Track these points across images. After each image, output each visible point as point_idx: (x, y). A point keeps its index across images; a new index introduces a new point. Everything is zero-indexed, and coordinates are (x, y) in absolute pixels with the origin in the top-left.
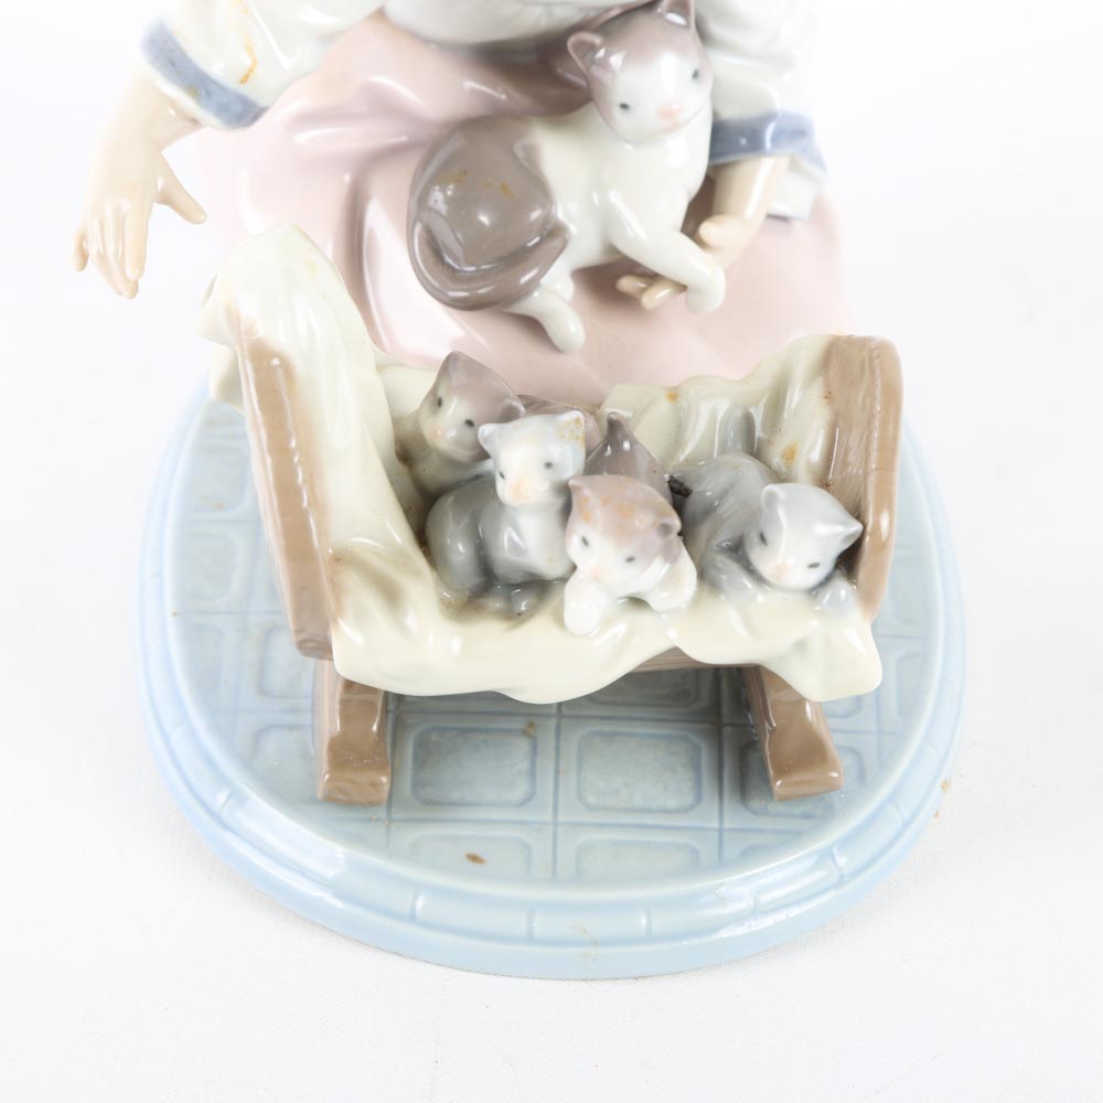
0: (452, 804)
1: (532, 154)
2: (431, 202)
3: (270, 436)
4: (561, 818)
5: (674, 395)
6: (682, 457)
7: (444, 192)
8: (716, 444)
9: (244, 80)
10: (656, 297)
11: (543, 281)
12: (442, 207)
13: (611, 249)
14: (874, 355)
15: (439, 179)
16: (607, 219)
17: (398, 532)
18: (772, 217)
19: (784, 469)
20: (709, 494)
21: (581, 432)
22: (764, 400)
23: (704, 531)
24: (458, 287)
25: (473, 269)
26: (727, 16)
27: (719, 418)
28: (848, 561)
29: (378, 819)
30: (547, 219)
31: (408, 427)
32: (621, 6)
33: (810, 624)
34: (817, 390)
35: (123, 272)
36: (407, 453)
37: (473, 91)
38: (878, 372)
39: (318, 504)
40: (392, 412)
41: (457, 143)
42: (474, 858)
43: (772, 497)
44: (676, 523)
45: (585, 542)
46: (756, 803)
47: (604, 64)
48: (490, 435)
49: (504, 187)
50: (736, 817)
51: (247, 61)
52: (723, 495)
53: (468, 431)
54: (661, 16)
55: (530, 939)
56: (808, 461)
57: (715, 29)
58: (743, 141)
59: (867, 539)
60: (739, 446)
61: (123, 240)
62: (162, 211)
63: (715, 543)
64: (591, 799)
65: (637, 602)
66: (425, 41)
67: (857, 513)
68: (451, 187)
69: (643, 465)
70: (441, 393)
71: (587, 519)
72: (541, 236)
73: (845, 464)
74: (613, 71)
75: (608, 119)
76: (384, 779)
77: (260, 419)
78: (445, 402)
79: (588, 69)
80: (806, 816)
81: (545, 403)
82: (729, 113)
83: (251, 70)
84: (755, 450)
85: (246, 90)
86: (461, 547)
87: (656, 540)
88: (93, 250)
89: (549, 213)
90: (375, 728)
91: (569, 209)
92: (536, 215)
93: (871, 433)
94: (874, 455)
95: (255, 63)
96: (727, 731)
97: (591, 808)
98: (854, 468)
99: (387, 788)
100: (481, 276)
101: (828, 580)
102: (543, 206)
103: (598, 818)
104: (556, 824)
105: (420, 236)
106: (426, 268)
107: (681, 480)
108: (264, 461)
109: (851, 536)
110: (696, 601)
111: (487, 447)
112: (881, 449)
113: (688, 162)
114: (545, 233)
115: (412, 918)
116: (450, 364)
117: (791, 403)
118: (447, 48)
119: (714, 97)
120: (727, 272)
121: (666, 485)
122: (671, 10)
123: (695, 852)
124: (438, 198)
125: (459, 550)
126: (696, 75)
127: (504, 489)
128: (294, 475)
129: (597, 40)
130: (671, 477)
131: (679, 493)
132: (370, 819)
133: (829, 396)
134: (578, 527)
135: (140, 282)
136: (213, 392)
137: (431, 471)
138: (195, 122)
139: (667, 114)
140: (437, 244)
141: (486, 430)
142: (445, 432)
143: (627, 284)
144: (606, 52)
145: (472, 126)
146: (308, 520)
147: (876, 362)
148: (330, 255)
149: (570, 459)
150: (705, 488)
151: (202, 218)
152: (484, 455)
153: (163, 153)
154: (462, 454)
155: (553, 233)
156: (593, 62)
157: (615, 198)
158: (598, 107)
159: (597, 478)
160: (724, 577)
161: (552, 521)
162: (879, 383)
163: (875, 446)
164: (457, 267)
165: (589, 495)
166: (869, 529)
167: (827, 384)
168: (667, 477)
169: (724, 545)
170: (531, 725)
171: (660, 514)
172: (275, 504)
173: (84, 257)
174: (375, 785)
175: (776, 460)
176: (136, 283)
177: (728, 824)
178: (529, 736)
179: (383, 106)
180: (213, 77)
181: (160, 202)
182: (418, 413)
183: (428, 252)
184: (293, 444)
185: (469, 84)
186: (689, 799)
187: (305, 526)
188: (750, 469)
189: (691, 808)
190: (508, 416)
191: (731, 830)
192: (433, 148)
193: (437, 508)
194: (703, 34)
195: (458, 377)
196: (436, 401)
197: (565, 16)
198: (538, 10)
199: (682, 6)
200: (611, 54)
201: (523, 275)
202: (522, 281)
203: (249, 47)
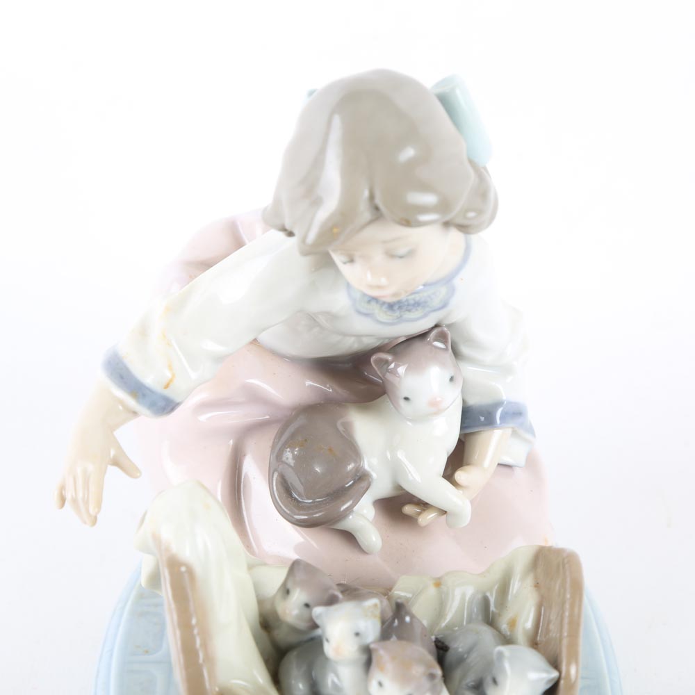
1: (348, 427)
2: (284, 459)
3: (179, 617)
5: (438, 584)
6: (443, 624)
7: (293, 453)
8: (465, 616)
9: (167, 386)
10: (427, 518)
11: (355, 508)
12: (291, 462)
13: (399, 488)
14: (566, 561)
15: (289, 443)
16: (396, 469)
17: (261, 676)
19: (508, 633)
20: (460, 650)
21: (378, 612)
22: (496, 587)
23: (457, 674)
24: (301, 512)
25: (311, 501)
26: (471, 341)
27: (467, 601)
30: (357, 469)
31: (268, 606)
32: (405, 336)
34: (530, 581)
35: (87, 510)
36: (267, 624)
37: (311, 386)
38: (568, 573)
39: (210, 659)
40: (257, 596)
41: (301, 421)
43: (500, 655)
44: (439, 672)
45: (380, 684)
47: (394, 372)
48: (321, 614)
49: (330, 450)
51: (168, 375)
52: (470, 651)
53: (306, 611)
54: (430, 343)
56: (524, 628)
57: (464, 349)
58: (482, 419)
59: (562, 682)
60: (480, 618)
61: (88, 490)
62: (113, 470)
63: (464, 683)
66: (281, 356)
67: (555, 664)
68: (297, 449)
69: (418, 630)
70: (289, 585)
71: (382, 669)
72: (354, 480)
73: (548, 631)
74: (399, 377)
75: (397, 407)
77: (173, 606)
78: (291, 592)
79: (384, 376)
81: (356, 590)
82: (473, 401)
83: (171, 381)
84: (490, 620)
85: (167, 393)
86: (301, 686)
87: (426, 684)
88: (69, 497)
89: (359, 465)
91: (371, 462)
92: (350, 467)
93: (563, 612)
94: (566, 627)
95: (174, 375)
98: (554, 634)
100: (315, 506)
102: (355, 462)
105: (277, 480)
106: (280, 500)
107: (442, 640)
108: (175, 634)
109: (552, 680)
111: (318, 622)
112: (570, 623)
113: (447, 432)
114: (357, 478)
116: (294, 567)
117: (513, 590)
118: (294, 360)
119: (463, 391)
120: (472, 502)
121: (433, 644)
122: (436, 340)
124: (289, 456)
125: (300, 688)
126: (452, 379)
127: (329, 649)
128: (194, 642)
129: (389, 358)
130: (436, 639)
131: (441, 650)
133: (537, 586)
134: (376, 675)
135: (98, 516)
136: (143, 581)
137: (282, 636)
138: (135, 413)
139: (434, 403)
140: (288, 485)
141: (318, 611)
142: (291, 611)
143: (409, 509)
144: (395, 365)
145: (310, 410)
146: (203, 672)
147: (567, 566)
148: (219, 498)
149: (371, 629)
150: (458, 646)
151: (138, 474)
152: (315, 626)
153: (115, 433)
154: (302, 625)
155: (362, 478)
156: (387, 371)
157: (401, 455)
158: (389, 398)
159: (388, 643)
162: (568, 580)
163: (566, 621)
164: (300, 499)
165: (382, 654)
166: (563, 675)
167: (536, 578)
168: (433, 638)
169: (470, 685)
171: (429, 666)
172: (182, 661)
173: (63, 500)
175: (504, 627)
176: (96, 518)
180: (147, 385)
181: (111, 464)
182: (274, 597)
183: (282, 490)
184: (194, 621)
185: (308, 383)
187: (201, 675)
188: (487, 633)
190: (331, 601)
192: (287, 423)
193: (286, 660)
194: (456, 353)
195: (300, 575)
196: (286, 591)
197: (369, 342)
198: (353, 339)
199: (442, 337)
200: (399, 366)
201: (343, 504)
202: (342, 509)
203: (170, 367)
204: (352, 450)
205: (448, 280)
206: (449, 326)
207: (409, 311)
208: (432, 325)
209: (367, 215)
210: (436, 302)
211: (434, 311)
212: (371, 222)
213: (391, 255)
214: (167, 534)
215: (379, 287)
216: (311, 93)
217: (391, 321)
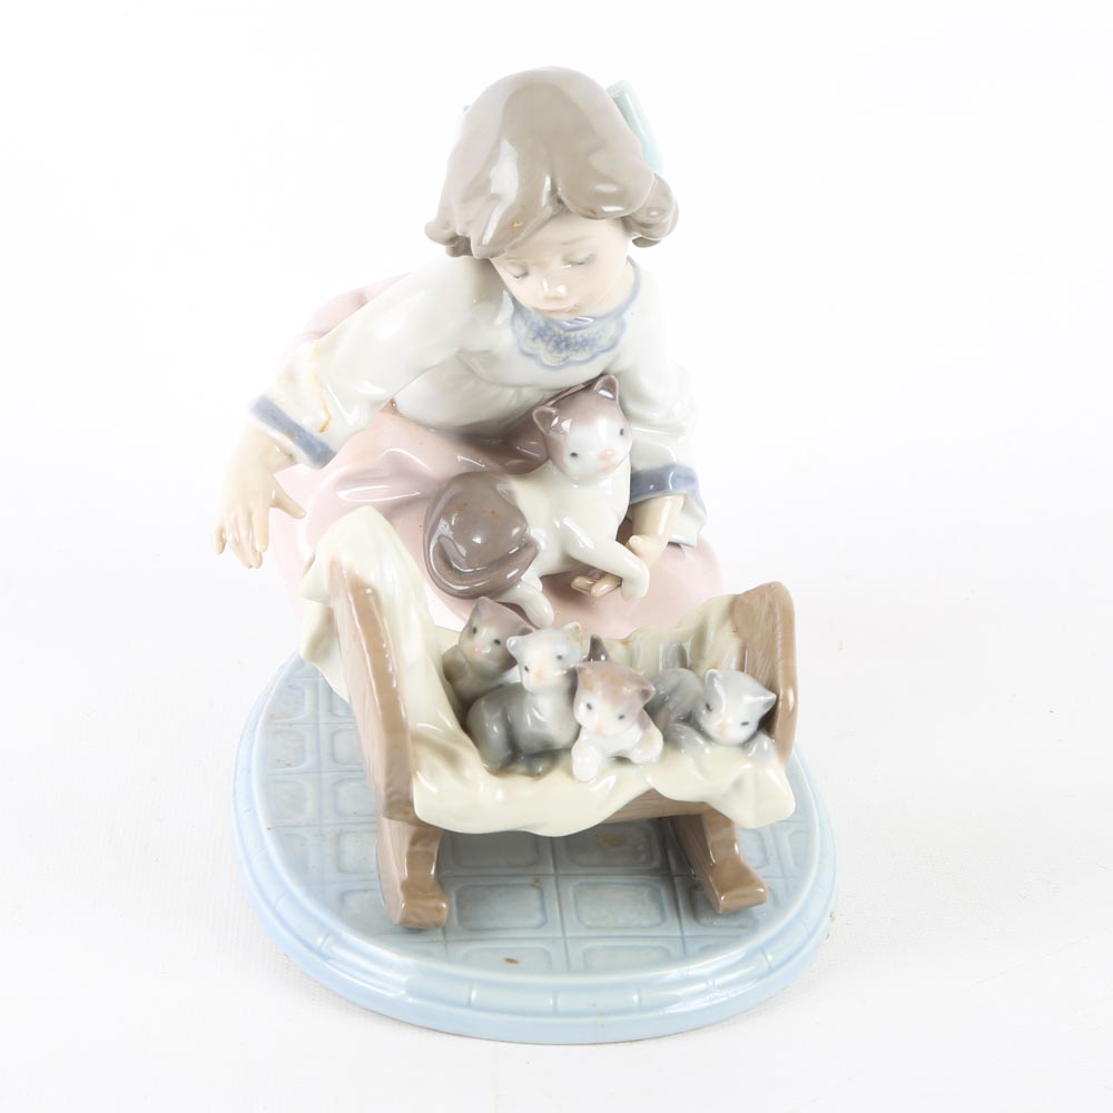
0: (489, 929)
2: (439, 530)
4: (568, 934)
5: (625, 643)
7: (449, 522)
8: (661, 666)
9: (322, 430)
10: (601, 589)
11: (522, 578)
12: (448, 532)
13: (569, 558)
15: (446, 514)
16: (565, 536)
18: (671, 544)
21: (579, 636)
22: (692, 637)
25: (472, 570)
26: (639, 397)
27: (661, 651)
28: (767, 723)
29: (437, 941)
30: (523, 535)
33: (744, 766)
34: (728, 628)
35: (254, 549)
36: (450, 673)
37: (462, 461)
41: (456, 488)
42: (511, 961)
43: (713, 677)
45: (589, 707)
46: (704, 921)
47: (558, 429)
48: (516, 645)
49: (494, 512)
50: (691, 929)
51: (325, 418)
52: (672, 692)
53: (497, 647)
54: (596, 393)
55: (555, 1013)
57: (632, 406)
58: (652, 485)
59: (780, 706)
60: (677, 665)
61: (252, 529)
62: (275, 513)
63: (673, 718)
64: (588, 923)
65: (622, 760)
66: (427, 427)
67: (771, 687)
68: (455, 517)
70: (475, 624)
71: (591, 689)
72: (519, 547)
74: (564, 433)
76: (444, 906)
77: (360, 631)
78: (479, 630)
79: (547, 433)
80: (741, 927)
82: (642, 466)
83: (327, 423)
84: (688, 665)
85: (323, 438)
86: (495, 729)
87: (639, 701)
88: (229, 537)
89: (525, 531)
90: (433, 872)
91: (537, 532)
92: (516, 532)
94: (780, 650)
95: (330, 418)
96: (676, 880)
97: (589, 928)
99: (446, 913)
100: (475, 575)
101: (753, 737)
102: (520, 526)
103: (595, 933)
104: (565, 938)
105: (434, 551)
106: (439, 572)
109: (768, 703)
110: (664, 755)
111: (514, 653)
114: (522, 545)
115: (469, 1005)
116: (479, 606)
118: (442, 431)
122: (602, 388)
123: (667, 951)
124: (444, 528)
125: (495, 731)
126: (622, 432)
127: (529, 678)
128: (386, 666)
129: (553, 411)
132: (432, 942)
133: (737, 631)
134: (583, 699)
138: (291, 458)
139: (604, 457)
140: (446, 556)
141: (513, 642)
142: (480, 650)
143: (580, 582)
144: (559, 419)
145: (466, 477)
151: (303, 515)
153: (275, 476)
155: (527, 546)
156: (551, 427)
157: (568, 522)
160: (683, 737)
161: (561, 700)
163: (779, 644)
164: (461, 570)
165: (590, 672)
166: (781, 697)
167: (734, 624)
169: (680, 718)
170: (537, 881)
171: (641, 682)
172: (380, 714)
173: (223, 543)
174: (439, 910)
176: (261, 555)
177: (687, 933)
178: (537, 887)
179: (401, 470)
180: (303, 426)
181: (273, 506)
183: (441, 563)
184: (385, 645)
185: (460, 458)
186: (658, 919)
188: (688, 674)
189: (658, 925)
191: (691, 937)
192: (438, 496)
193: (473, 709)
195: (487, 612)
196: (472, 630)
197: (531, 396)
198: (511, 392)
199: (610, 386)
200: (563, 420)
201: (509, 573)
202: (508, 576)
203: (325, 408)
204: (516, 515)
205: (618, 314)
206: (617, 375)
207: (576, 351)
208: (598, 373)
209: (549, 210)
210: (604, 342)
211: (603, 351)
212: (552, 217)
213: (570, 261)
214: (347, 559)
215: (557, 299)
216: (466, 108)
217: (556, 365)
